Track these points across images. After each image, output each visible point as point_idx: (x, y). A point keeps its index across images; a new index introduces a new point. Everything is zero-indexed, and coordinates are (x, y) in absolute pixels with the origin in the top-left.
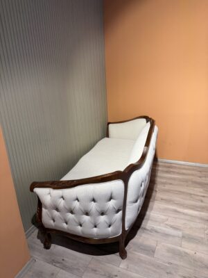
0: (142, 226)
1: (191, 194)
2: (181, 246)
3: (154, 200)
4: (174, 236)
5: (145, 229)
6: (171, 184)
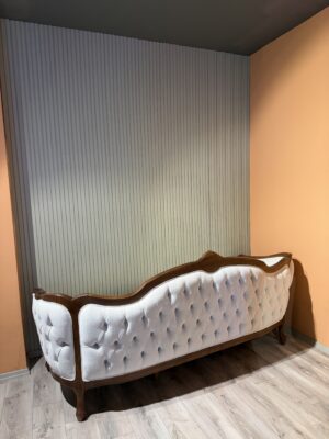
0: (146, 407)
1: (281, 416)
3: (211, 391)
5: (143, 412)
6: (274, 386)
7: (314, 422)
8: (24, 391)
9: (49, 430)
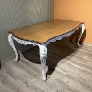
2: (63, 79)
4: (62, 74)
7: (88, 57)
8: (6, 77)
9: (28, 84)
